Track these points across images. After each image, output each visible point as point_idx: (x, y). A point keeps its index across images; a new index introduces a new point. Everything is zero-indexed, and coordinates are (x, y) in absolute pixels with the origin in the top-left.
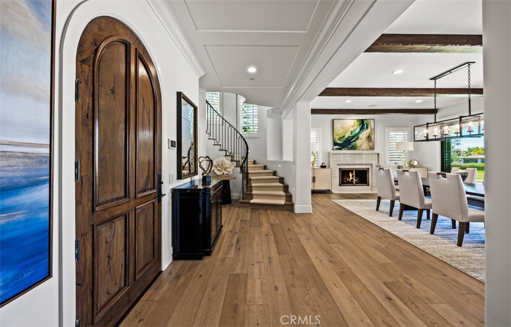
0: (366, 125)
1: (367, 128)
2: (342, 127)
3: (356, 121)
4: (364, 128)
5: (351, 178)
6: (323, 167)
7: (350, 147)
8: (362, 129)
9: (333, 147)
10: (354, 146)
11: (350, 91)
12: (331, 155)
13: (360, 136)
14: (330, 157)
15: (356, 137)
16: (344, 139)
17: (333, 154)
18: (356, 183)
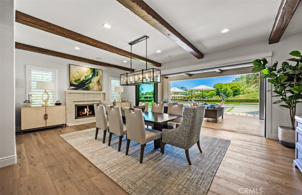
0: (96, 73)
1: (97, 75)
2: (78, 72)
3: (89, 69)
4: (95, 75)
5: (86, 112)
6: (58, 104)
7: (84, 88)
8: (94, 75)
9: (70, 88)
10: (87, 87)
11: (71, 34)
12: (67, 94)
13: (92, 80)
14: (66, 96)
15: (89, 81)
16: (79, 82)
17: (69, 93)
18: (89, 115)
